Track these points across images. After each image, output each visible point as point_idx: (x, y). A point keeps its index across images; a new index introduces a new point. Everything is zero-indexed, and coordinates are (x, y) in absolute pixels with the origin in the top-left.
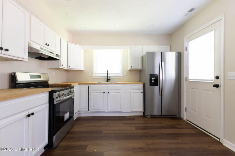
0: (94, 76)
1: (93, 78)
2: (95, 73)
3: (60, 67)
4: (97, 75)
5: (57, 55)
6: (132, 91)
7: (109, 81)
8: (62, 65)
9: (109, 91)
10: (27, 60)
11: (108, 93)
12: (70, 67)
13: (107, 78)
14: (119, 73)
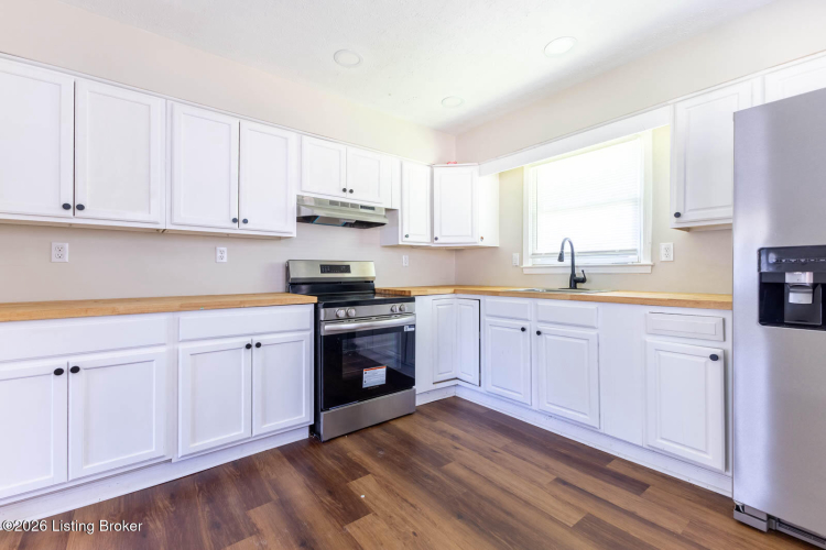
0: (530, 265)
1: (526, 271)
2: (530, 252)
3: (400, 243)
4: (539, 261)
5: (387, 210)
6: (649, 339)
7: (579, 285)
8: (407, 236)
9: (541, 327)
10: (294, 235)
11: (539, 333)
12: (436, 239)
13: (573, 274)
14: (634, 251)
